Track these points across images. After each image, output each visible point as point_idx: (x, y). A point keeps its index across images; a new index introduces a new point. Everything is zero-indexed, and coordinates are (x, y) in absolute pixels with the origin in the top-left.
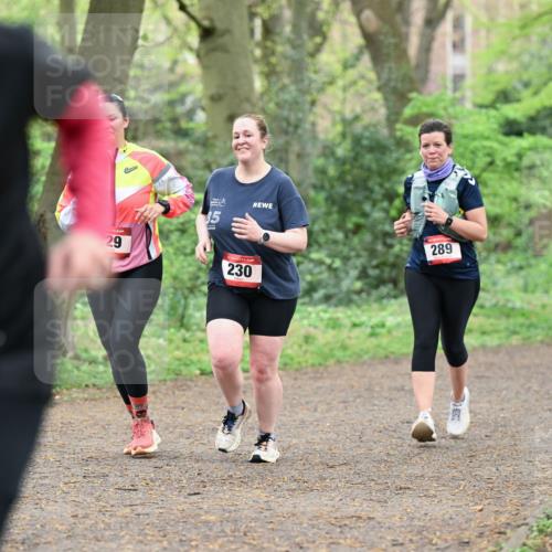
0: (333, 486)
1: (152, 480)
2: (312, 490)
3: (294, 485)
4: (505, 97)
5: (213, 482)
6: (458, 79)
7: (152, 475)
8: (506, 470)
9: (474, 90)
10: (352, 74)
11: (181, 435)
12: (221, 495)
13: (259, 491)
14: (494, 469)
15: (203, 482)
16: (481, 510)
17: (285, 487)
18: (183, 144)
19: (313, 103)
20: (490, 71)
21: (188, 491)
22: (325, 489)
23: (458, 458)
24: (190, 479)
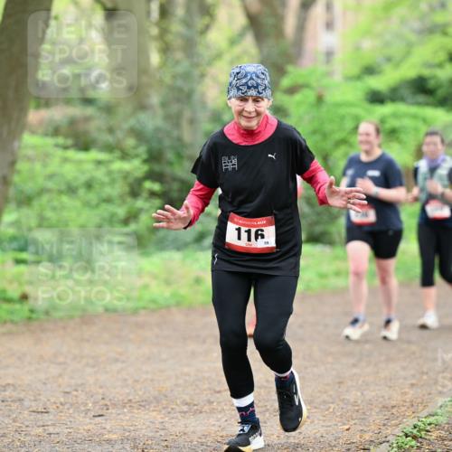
0: (220, 408)
1: (61, 404)
2: (201, 412)
3: (185, 408)
4: (370, 70)
5: (114, 405)
6: (329, 55)
7: (62, 400)
8: (370, 394)
9: (344, 64)
10: (237, 50)
11: (87, 365)
12: (121, 416)
13: (155, 413)
14: (359, 394)
15: (106, 405)
16: (348, 429)
17: (178, 409)
18: (90, 111)
19: (203, 76)
20: (357, 48)
21: (93, 414)
22: (212, 411)
23: (328, 385)
24: (95, 403)
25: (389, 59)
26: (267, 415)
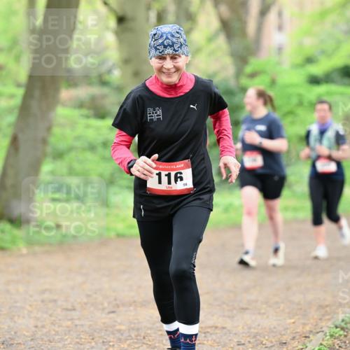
1: (85, 304)
4: (310, 60)
5: (124, 305)
6: (280, 49)
7: (85, 300)
8: (310, 297)
9: (290, 56)
10: (213, 46)
11: (104, 275)
12: (129, 313)
14: (302, 296)
15: (117, 304)
16: (294, 323)
18: (105, 90)
21: (108, 311)
23: (279, 289)
24: (109, 303)
25: (323, 52)
26: (235, 312)
